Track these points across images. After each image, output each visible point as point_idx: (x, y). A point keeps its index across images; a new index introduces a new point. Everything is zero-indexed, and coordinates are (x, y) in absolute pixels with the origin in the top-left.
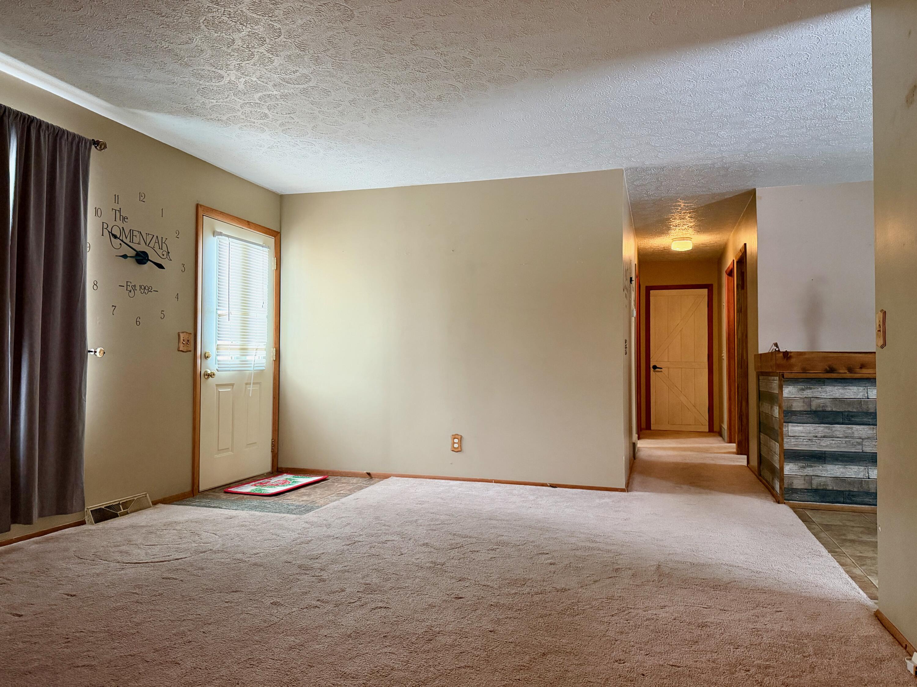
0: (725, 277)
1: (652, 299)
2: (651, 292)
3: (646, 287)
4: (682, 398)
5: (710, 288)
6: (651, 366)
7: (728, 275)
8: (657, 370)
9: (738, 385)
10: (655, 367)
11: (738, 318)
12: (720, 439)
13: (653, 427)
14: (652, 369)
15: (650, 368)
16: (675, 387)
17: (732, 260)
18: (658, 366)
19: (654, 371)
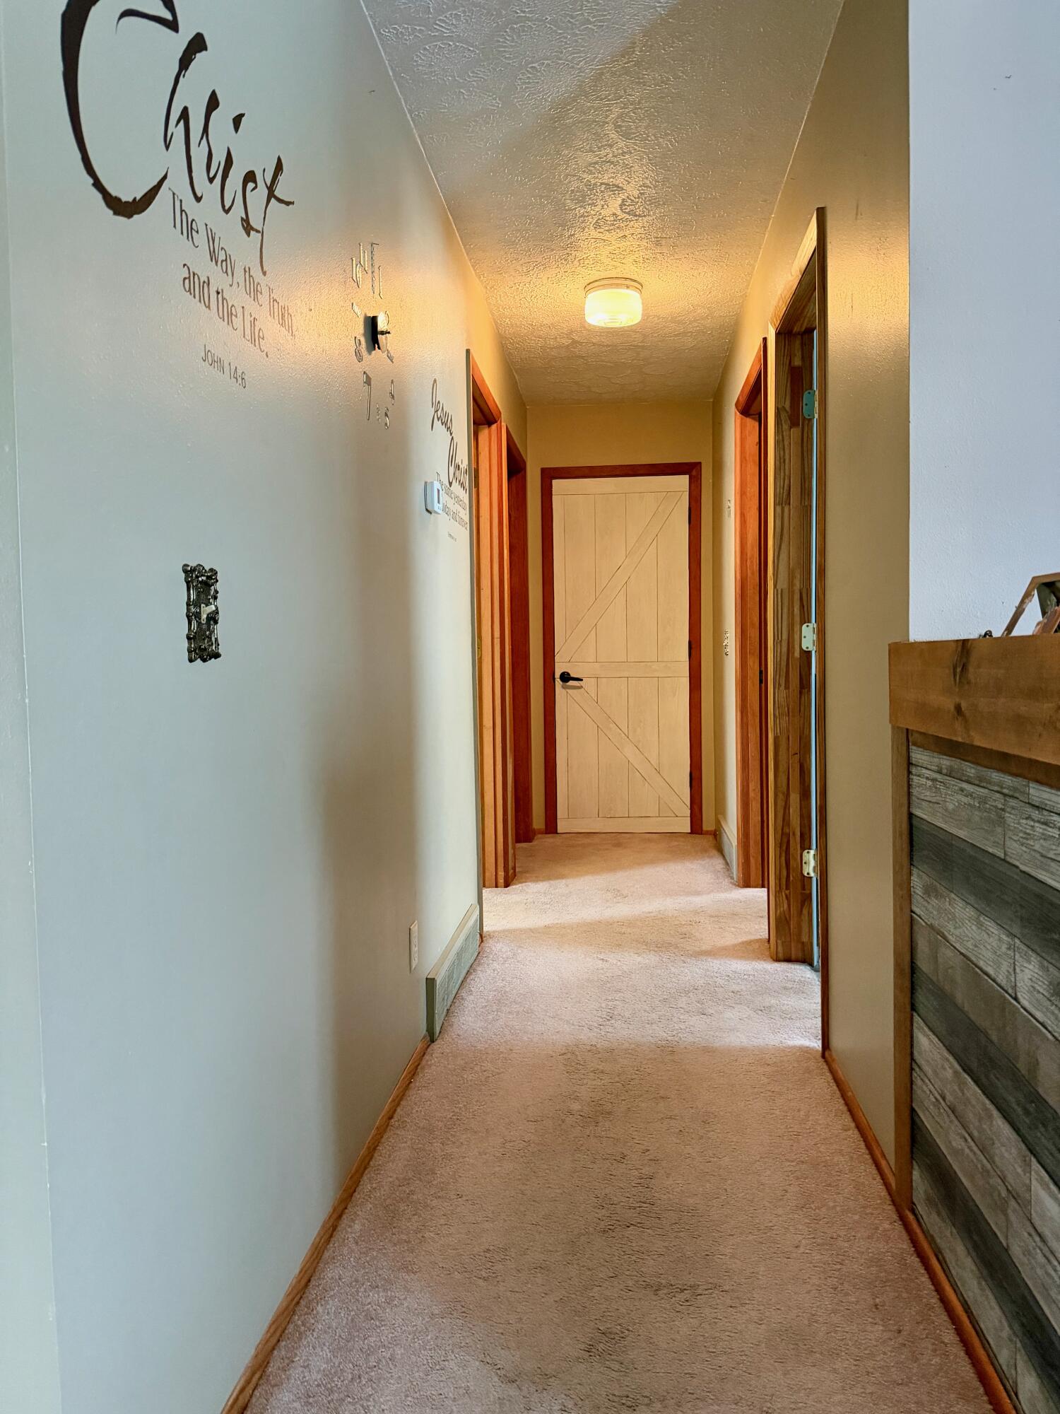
0: (732, 421)
1: (556, 500)
2: (555, 482)
3: (543, 471)
4: (629, 752)
5: (694, 473)
6: (557, 675)
7: (741, 414)
8: (571, 683)
9: (776, 739)
10: (566, 677)
11: (779, 523)
12: (718, 863)
13: (562, 826)
14: (558, 683)
15: (554, 679)
16: (613, 726)
17: (759, 342)
18: (572, 675)
19: (563, 687)
